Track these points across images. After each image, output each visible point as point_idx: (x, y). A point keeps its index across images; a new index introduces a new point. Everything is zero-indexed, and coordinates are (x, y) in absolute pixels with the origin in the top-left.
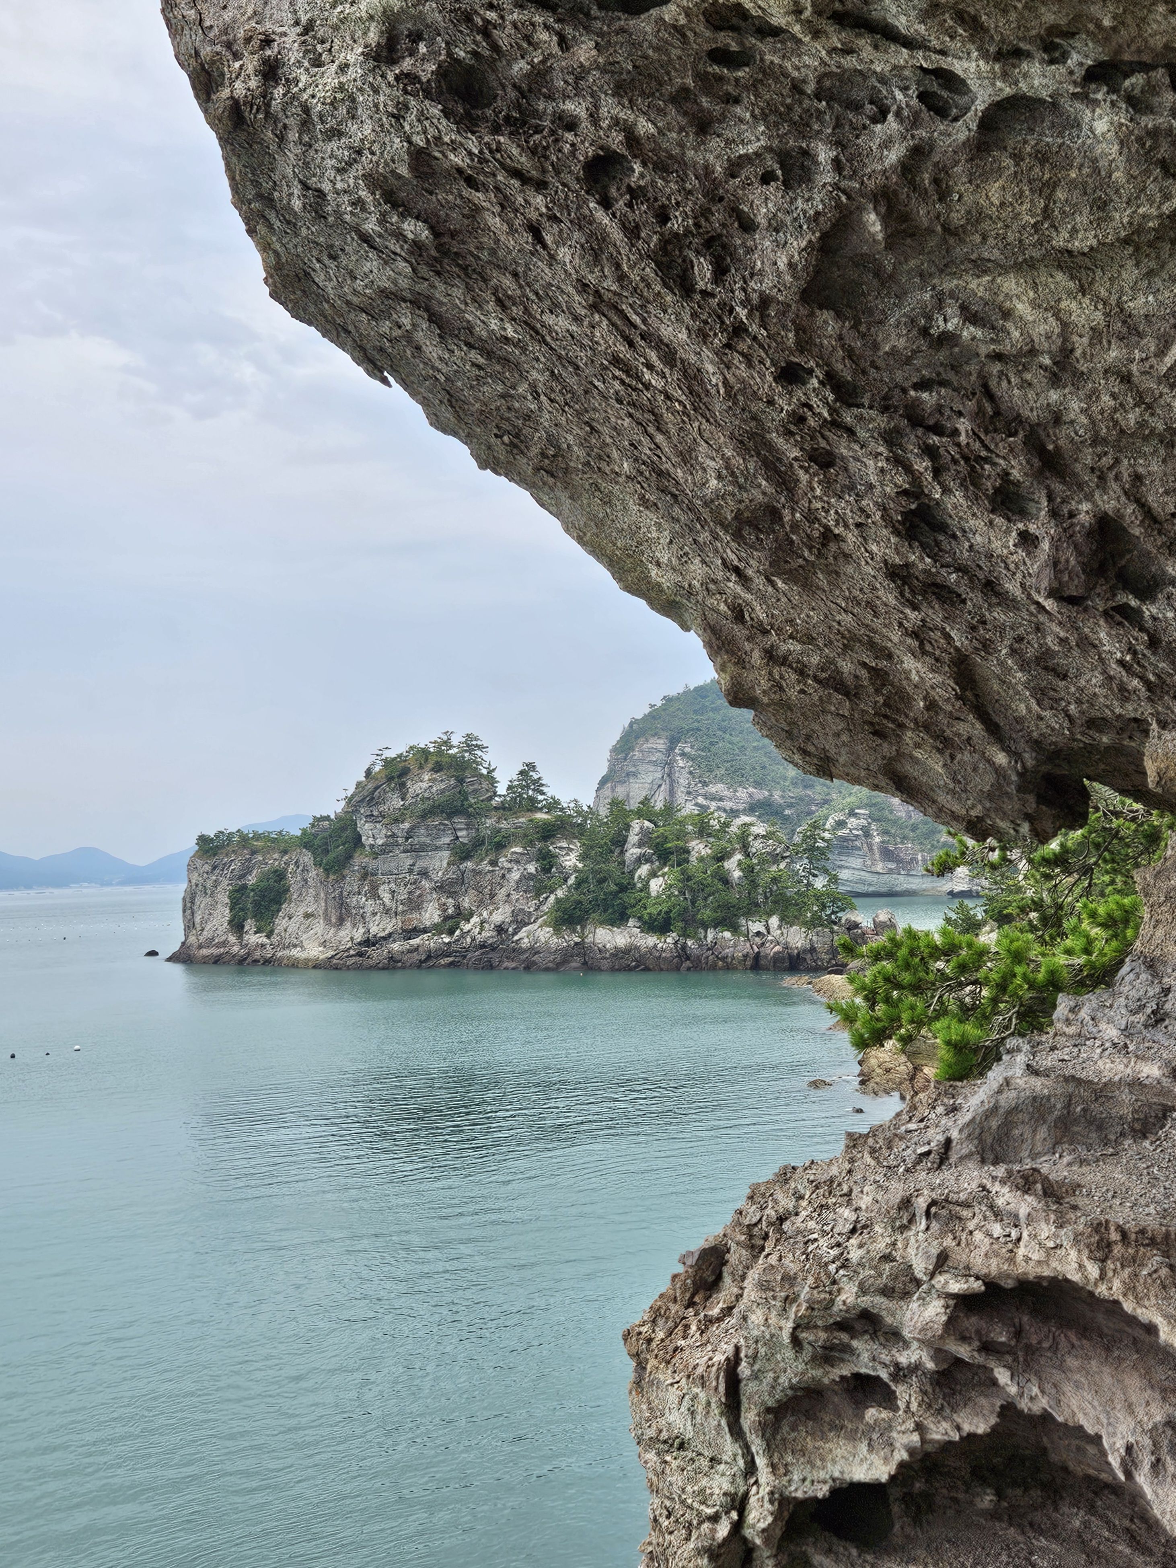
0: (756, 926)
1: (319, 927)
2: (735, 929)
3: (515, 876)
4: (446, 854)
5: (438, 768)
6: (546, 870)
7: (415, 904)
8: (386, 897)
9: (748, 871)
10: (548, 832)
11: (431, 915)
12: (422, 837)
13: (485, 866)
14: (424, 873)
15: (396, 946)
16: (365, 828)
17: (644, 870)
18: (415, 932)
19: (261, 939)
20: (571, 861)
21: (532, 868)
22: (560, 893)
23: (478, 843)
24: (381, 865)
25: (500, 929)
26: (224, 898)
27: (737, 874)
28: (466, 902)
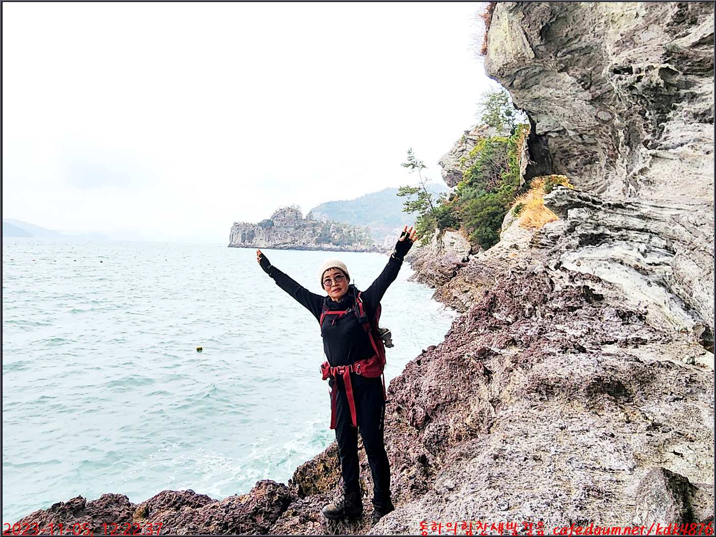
0: (356, 245)
1: (264, 241)
2: (351, 245)
3: (307, 233)
4: (293, 228)
5: (292, 211)
6: (314, 232)
7: (286, 238)
8: (279, 236)
9: (355, 234)
10: (314, 225)
11: (289, 240)
12: (288, 225)
13: (301, 231)
14: (288, 232)
15: (282, 246)
16: (275, 222)
17: (334, 233)
18: (286, 243)
19: (250, 244)
20: (319, 231)
21: (311, 232)
22: (317, 237)
23: (300, 227)
24: (279, 230)
25: (304, 244)
26: (240, 235)
27: (353, 235)
28: (296, 238)
